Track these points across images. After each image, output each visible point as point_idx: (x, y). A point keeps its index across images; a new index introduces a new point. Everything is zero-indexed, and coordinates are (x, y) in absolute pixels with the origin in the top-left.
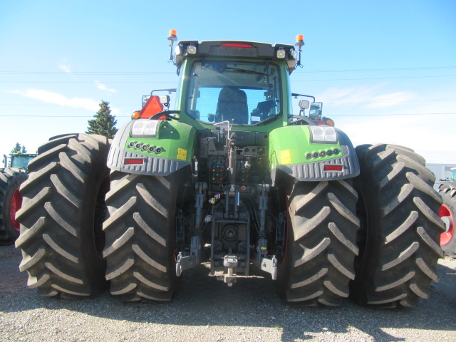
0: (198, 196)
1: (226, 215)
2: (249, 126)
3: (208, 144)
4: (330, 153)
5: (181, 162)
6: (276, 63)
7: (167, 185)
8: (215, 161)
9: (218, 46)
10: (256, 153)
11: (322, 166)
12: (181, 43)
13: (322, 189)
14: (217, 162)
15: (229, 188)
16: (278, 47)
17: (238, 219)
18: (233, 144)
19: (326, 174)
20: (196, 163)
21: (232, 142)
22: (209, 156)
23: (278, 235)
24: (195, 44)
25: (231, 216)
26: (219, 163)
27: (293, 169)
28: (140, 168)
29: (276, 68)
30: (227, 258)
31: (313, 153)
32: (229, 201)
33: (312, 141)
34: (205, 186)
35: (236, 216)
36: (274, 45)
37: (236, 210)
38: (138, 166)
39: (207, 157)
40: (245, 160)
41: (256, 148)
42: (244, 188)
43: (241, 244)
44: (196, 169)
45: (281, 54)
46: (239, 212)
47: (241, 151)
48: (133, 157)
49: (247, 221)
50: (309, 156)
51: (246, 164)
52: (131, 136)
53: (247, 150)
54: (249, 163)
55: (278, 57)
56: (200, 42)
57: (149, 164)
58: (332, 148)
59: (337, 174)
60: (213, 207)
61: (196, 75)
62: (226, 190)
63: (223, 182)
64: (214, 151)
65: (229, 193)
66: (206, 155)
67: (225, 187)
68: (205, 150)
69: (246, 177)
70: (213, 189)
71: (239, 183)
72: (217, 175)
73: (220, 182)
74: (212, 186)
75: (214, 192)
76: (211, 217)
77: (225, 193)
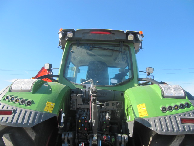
2: (109, 86)
3: (76, 99)
4: (182, 106)
5: (47, 114)
6: (127, 44)
7: (33, 136)
8: (81, 113)
9: (88, 33)
10: (115, 107)
11: (179, 119)
12: (63, 30)
13: (180, 142)
14: (83, 114)
15: (93, 137)
16: (128, 33)
18: (95, 98)
19: (184, 127)
20: (63, 115)
21: (94, 96)
22: (78, 109)
24: (73, 31)
26: (84, 115)
27: (151, 122)
28: (8, 119)
29: (127, 48)
31: (167, 106)
33: (163, 96)
34: (71, 136)
36: (125, 32)
38: (5, 117)
39: (75, 109)
40: (106, 112)
41: (115, 103)
42: (105, 137)
44: (62, 120)
45: (131, 37)
47: (103, 105)
48: (5, 109)
50: (164, 109)
51: (107, 116)
52: (10, 91)
53: (108, 105)
54: (109, 115)
55: (129, 39)
56: (75, 30)
57: (16, 116)
58: (184, 102)
59: (189, 127)
61: (72, 52)
62: (90, 139)
63: (87, 131)
64: (81, 105)
65: (93, 142)
66: (75, 108)
67: (89, 136)
68: (74, 104)
69: (106, 128)
70: (80, 137)
71: (101, 132)
72: (83, 125)
73: (85, 132)
74: (78, 135)
75: (79, 141)
77: (89, 142)
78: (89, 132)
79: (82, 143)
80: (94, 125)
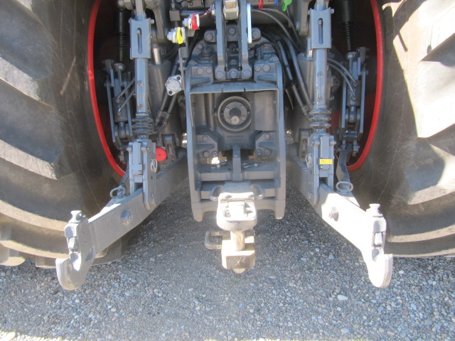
0: (134, 24)
1: (220, 72)
17: (252, 79)
23: (348, 107)
25: (233, 73)
30: (228, 199)
32: (226, 33)
35: (246, 71)
37: (245, 54)
43: (261, 139)
46: (252, 61)
49: (275, 83)
60: (183, 53)
62: (214, 3)
65: (225, 9)
70: (183, 3)
76: (180, 81)
77: (213, 12)
79: (190, 16)
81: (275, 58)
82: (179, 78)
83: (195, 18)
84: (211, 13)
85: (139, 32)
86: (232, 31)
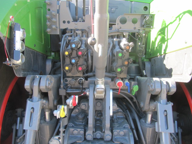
0: (29, 104)
3: (58, 11)
10: (138, 25)
15: (95, 84)
17: (111, 141)
22: (64, 32)
25: (98, 135)
35: (108, 136)
42: (120, 83)
51: (124, 42)
60: (64, 123)
62: (89, 88)
63: (84, 74)
64: (69, 22)
65: (95, 93)
66: (56, 30)
67: (87, 82)
68: (54, 20)
69: (123, 65)
70: (69, 85)
71: (111, 75)
72: (73, 61)
73: (78, 75)
74: (67, 81)
75: (68, 91)
76: (60, 140)
77: (88, 94)
78: (86, 75)
79: (73, 96)
80: (100, 54)
81: (127, 125)
82: (59, 138)
83: (76, 98)
84: (86, 94)
85: (32, 110)
86: (99, 104)
